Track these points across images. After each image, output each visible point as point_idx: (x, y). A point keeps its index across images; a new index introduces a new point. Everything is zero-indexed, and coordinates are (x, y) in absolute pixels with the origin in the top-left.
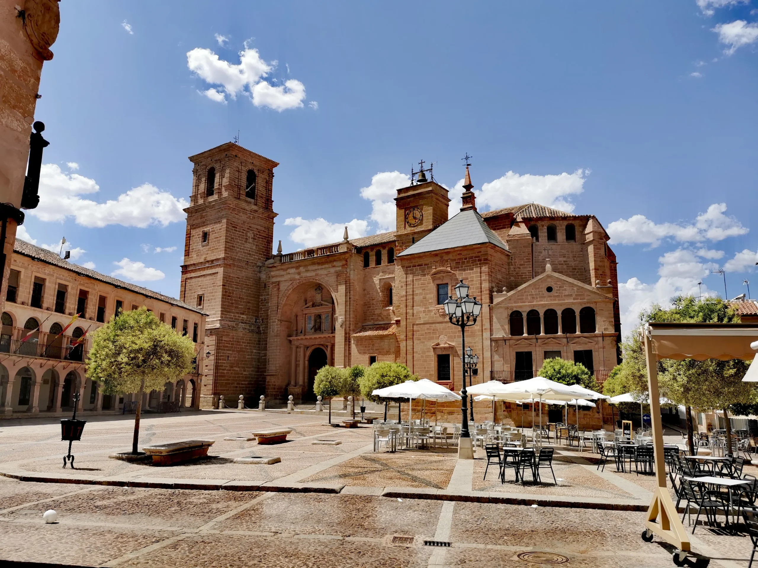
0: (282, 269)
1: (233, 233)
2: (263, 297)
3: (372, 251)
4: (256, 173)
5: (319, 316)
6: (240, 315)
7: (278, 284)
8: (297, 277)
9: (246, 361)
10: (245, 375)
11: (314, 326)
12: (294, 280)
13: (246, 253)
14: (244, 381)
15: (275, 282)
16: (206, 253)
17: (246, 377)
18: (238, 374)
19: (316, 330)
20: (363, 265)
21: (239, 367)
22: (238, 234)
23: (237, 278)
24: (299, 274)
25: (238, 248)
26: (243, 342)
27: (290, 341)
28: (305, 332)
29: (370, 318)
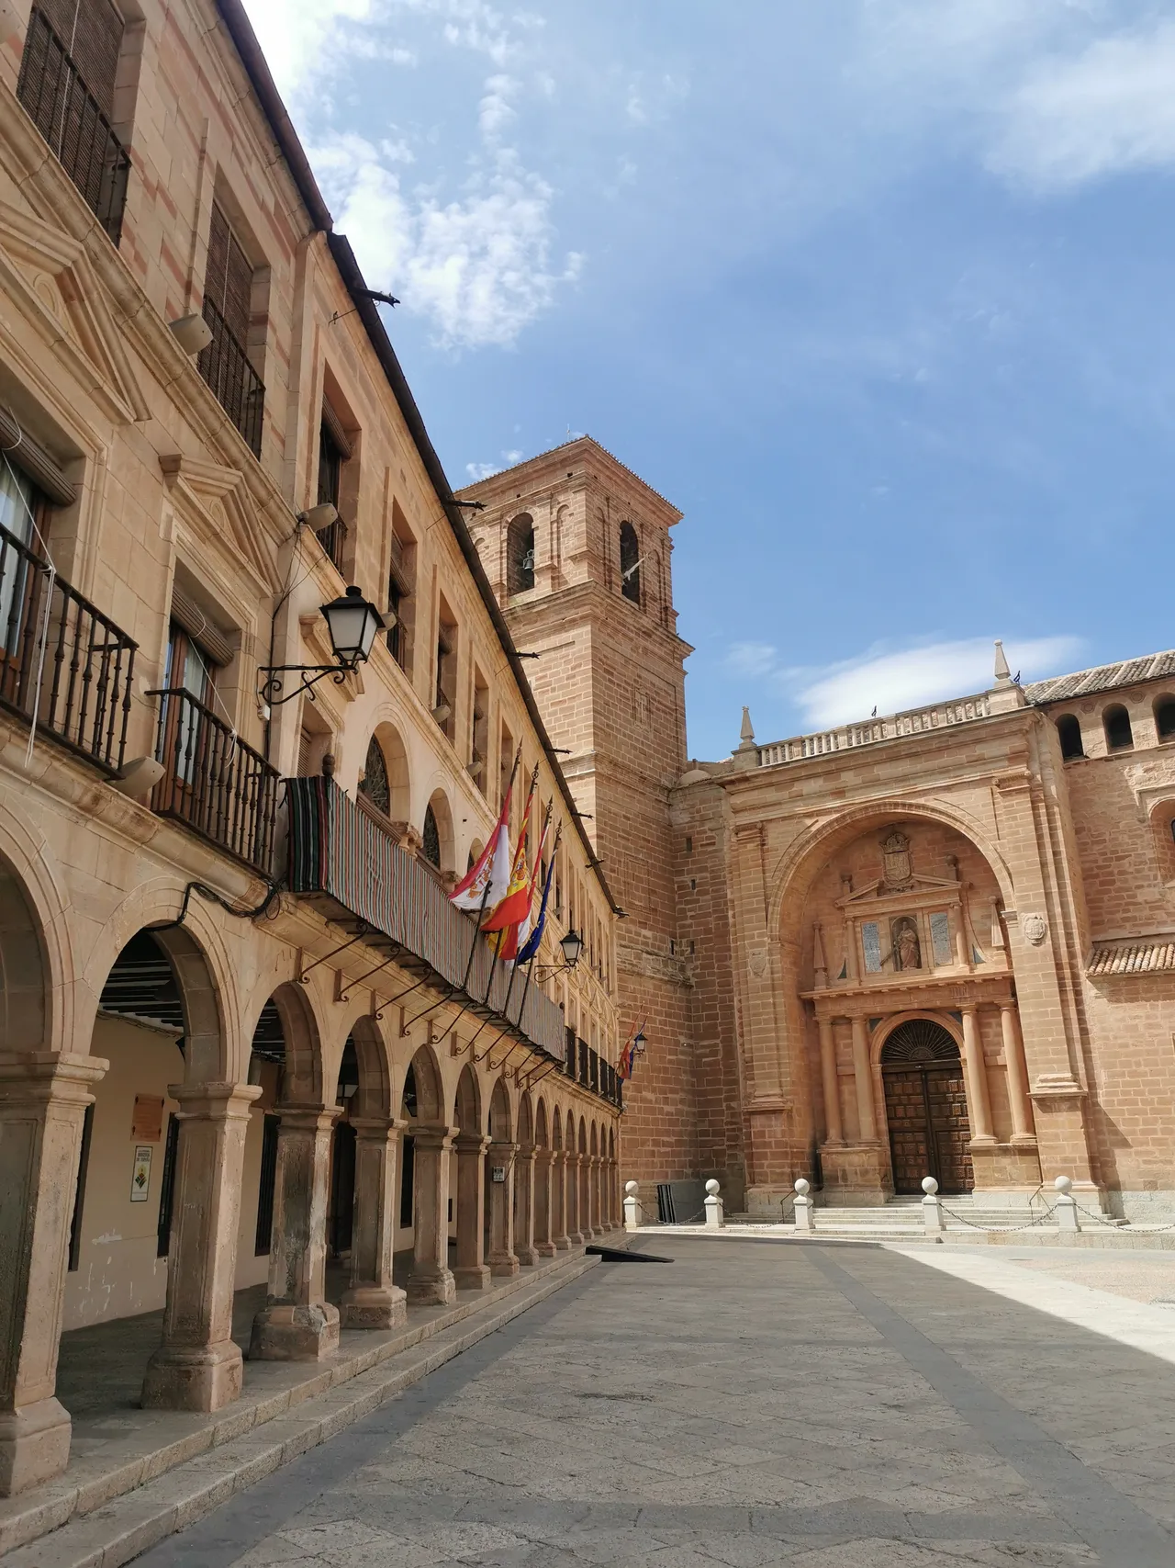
1: (607, 687)
2: (687, 879)
3: (1089, 711)
4: (638, 532)
6: (638, 929)
8: (833, 803)
9: (666, 1070)
10: (668, 1113)
12: (822, 812)
13: (635, 748)
14: (667, 1133)
15: (747, 828)
17: (671, 1123)
18: (652, 1111)
19: (899, 965)
20: (1062, 755)
21: (654, 1091)
22: (616, 692)
23: (625, 817)
24: (838, 793)
25: (619, 731)
26: (657, 1012)
27: (809, 1005)
28: (859, 974)
29: (1120, 915)
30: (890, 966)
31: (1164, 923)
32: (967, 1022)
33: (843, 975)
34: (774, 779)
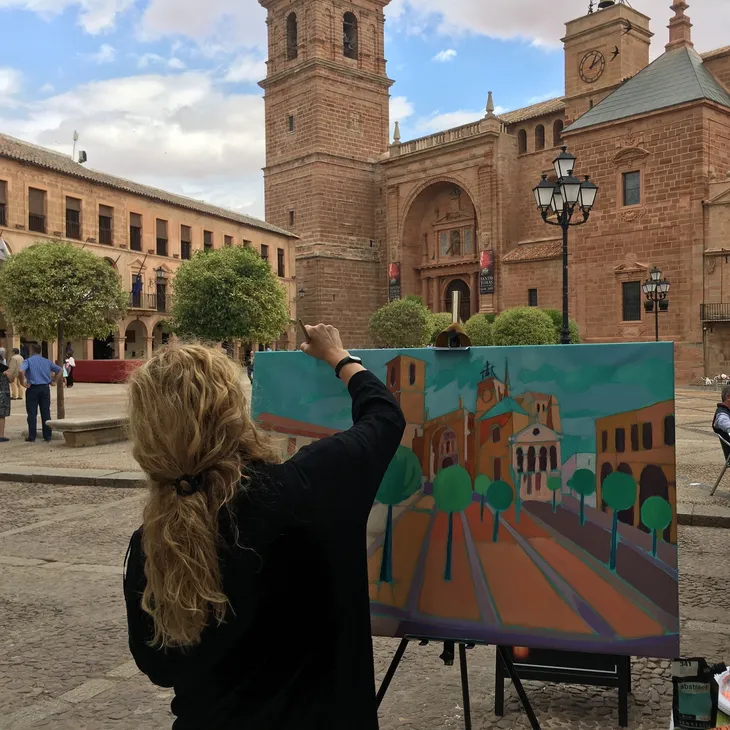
0: (400, 165)
2: (379, 209)
3: (530, 128)
4: (357, 17)
5: (456, 233)
6: (346, 236)
7: (396, 188)
8: (422, 175)
9: (359, 301)
11: (451, 248)
12: (419, 180)
13: (349, 144)
15: (392, 187)
16: (293, 147)
19: (453, 254)
20: (518, 151)
21: (351, 310)
22: (336, 116)
24: (424, 170)
25: (337, 136)
26: (354, 276)
27: (418, 271)
28: (438, 257)
29: (530, 232)
30: (449, 254)
31: (544, 237)
32: (472, 280)
33: (433, 258)
34: (401, 163)
